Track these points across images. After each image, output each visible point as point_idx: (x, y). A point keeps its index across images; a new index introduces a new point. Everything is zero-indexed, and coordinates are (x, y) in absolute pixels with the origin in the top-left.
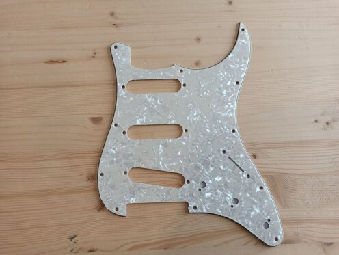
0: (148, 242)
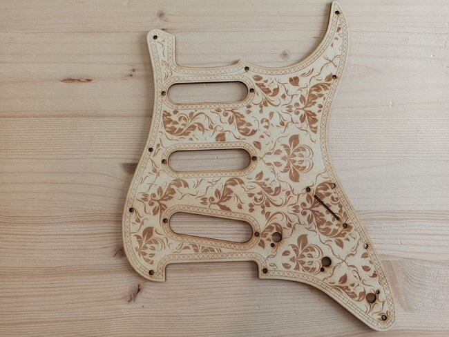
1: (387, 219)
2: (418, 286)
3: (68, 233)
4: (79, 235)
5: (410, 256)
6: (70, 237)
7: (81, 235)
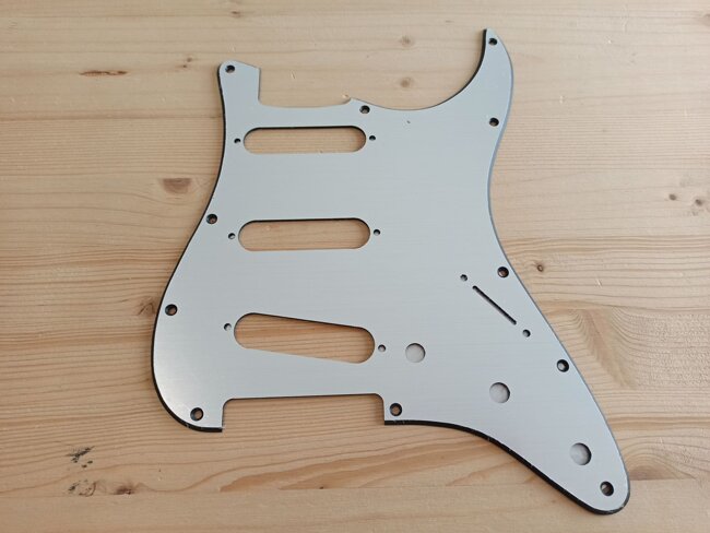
0: (277, 469)
1: (576, 249)
2: (637, 347)
3: (65, 280)
4: (82, 282)
5: (618, 302)
6: (68, 285)
7: (87, 282)
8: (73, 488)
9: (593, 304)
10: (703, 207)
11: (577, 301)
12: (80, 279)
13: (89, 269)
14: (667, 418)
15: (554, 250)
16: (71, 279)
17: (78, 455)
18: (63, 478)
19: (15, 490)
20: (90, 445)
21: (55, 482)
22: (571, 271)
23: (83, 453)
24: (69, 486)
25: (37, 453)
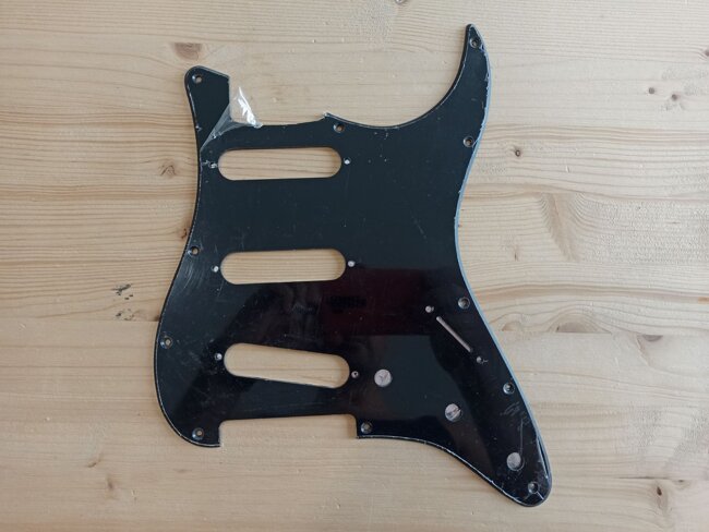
8: (120, 315)
9: (558, 188)
10: (678, 102)
11: (545, 186)
12: (106, 139)
13: (113, 130)
14: (600, 287)
15: (533, 137)
16: (98, 139)
17: (121, 290)
18: (111, 307)
19: (72, 313)
20: (129, 283)
21: (104, 309)
22: (544, 157)
23: (125, 288)
24: (117, 313)
25: (87, 286)
